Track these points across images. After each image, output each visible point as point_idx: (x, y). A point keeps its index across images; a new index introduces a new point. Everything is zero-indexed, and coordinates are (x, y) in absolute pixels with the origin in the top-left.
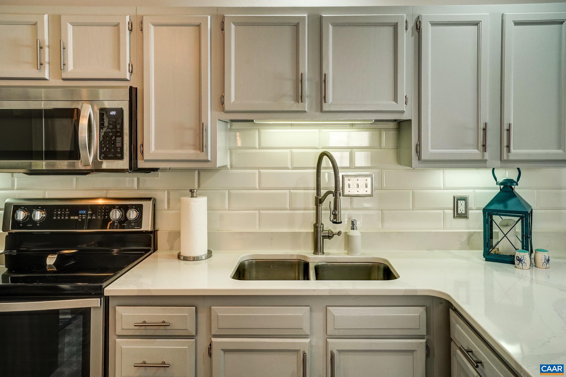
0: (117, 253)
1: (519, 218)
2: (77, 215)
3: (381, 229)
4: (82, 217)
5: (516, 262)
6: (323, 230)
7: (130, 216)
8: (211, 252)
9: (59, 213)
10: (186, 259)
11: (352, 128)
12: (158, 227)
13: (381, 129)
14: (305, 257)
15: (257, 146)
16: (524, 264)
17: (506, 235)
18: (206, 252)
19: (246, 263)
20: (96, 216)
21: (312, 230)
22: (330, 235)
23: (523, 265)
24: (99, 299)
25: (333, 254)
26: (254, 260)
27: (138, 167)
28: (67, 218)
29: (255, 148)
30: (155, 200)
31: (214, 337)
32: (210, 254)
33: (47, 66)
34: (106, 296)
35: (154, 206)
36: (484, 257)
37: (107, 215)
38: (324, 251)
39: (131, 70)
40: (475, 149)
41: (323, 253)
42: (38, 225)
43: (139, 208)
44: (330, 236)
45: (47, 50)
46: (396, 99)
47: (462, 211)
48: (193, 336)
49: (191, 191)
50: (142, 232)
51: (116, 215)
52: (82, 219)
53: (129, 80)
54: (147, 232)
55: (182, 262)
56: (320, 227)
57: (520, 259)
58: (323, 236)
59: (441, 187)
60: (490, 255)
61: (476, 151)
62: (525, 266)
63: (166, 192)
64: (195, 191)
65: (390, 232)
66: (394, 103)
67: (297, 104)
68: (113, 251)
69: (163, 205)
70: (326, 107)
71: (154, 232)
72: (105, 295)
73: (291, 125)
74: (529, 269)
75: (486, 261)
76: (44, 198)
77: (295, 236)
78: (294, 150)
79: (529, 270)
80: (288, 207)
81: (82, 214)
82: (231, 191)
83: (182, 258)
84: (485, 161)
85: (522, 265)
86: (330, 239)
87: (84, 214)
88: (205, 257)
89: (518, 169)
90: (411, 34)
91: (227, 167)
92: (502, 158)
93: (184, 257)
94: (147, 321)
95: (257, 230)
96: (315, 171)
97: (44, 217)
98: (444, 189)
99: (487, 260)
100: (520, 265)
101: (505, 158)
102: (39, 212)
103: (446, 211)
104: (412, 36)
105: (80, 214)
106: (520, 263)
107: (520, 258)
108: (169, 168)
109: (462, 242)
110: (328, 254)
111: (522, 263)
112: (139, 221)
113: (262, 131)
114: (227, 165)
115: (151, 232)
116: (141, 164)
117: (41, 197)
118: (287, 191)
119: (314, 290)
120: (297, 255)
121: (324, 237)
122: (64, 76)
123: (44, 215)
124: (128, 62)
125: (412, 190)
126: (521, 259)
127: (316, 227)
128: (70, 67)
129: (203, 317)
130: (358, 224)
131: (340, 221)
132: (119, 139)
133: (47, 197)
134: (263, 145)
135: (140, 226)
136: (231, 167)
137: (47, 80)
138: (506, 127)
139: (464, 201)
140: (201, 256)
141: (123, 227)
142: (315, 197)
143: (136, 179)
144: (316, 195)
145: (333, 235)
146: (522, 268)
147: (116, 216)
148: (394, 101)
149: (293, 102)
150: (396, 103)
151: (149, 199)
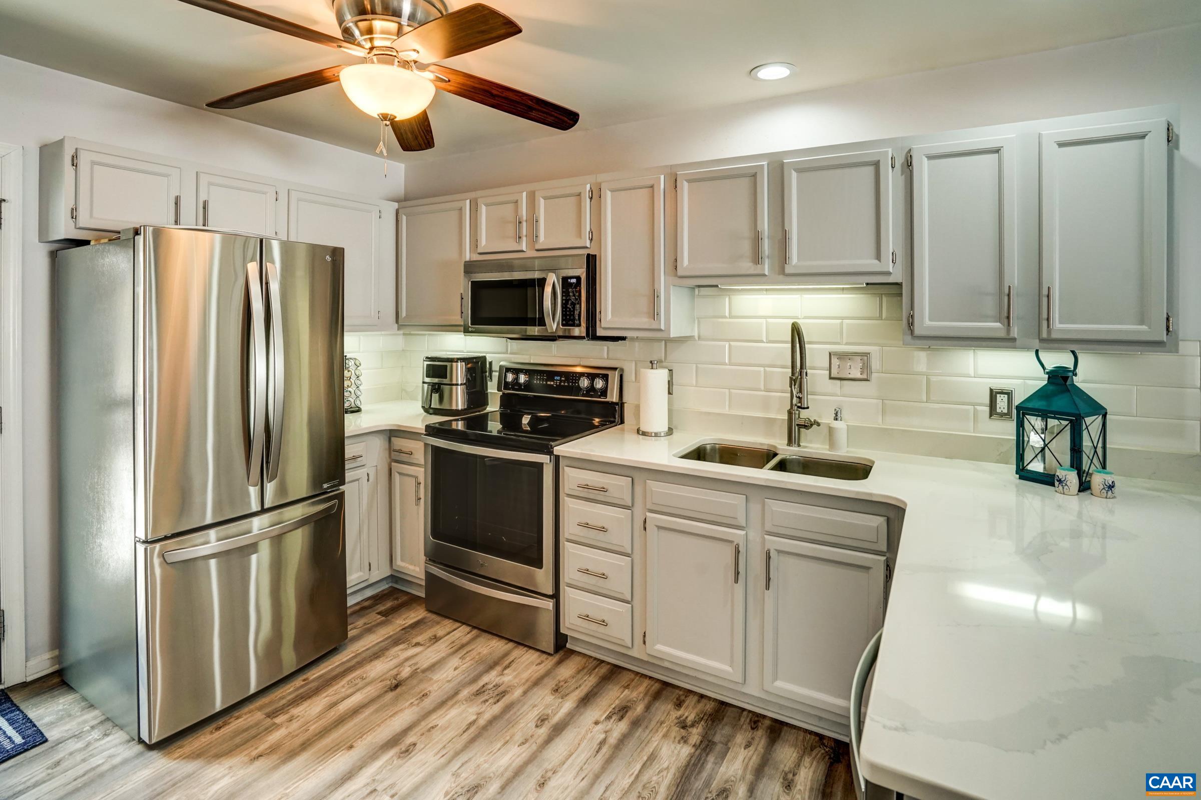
0: (598, 422)
1: (1068, 422)
2: (553, 380)
3: (881, 424)
4: (557, 382)
5: (1057, 483)
6: (799, 417)
7: (596, 385)
8: (672, 429)
9: (539, 377)
10: (644, 434)
11: (843, 294)
12: (625, 399)
13: (882, 294)
14: (775, 447)
15: (727, 314)
16: (1066, 487)
17: (1048, 446)
18: (666, 429)
19: (708, 447)
20: (568, 383)
21: (786, 417)
22: (806, 424)
23: (1065, 489)
24: (549, 456)
25: (811, 448)
26: (717, 445)
27: (597, 335)
28: (544, 383)
29: (725, 317)
30: (622, 370)
31: (649, 512)
32: (670, 431)
33: (524, 239)
34: (556, 455)
35: (621, 377)
36: (1016, 474)
37: (577, 383)
38: (801, 444)
39: (590, 237)
40: (997, 322)
41: (799, 446)
42: (523, 387)
43: (605, 377)
44: (807, 426)
45: (524, 224)
46: (878, 257)
47: (1002, 409)
48: (629, 507)
49: (651, 362)
50: (607, 402)
51: (585, 383)
52: (556, 385)
53: (589, 247)
54: (613, 403)
55: (641, 437)
56: (795, 414)
57: (1060, 480)
58: (798, 425)
59: (969, 374)
60: (1024, 471)
61: (998, 325)
62: (1068, 490)
63: (633, 364)
64: (655, 362)
65: (892, 429)
66: (877, 262)
67: (755, 266)
68: (594, 420)
69: (629, 377)
70: (788, 270)
71: (621, 404)
72: (555, 453)
73: (766, 290)
74: (1078, 494)
75: (1019, 479)
76: (530, 362)
77: (770, 422)
78: (770, 320)
79: (1076, 496)
80: (762, 388)
81: (557, 380)
82: (698, 365)
83: (641, 433)
84: (1014, 340)
85: (1063, 488)
86: (808, 429)
87: (558, 380)
88: (664, 434)
89: (1073, 352)
90: (900, 173)
91: (695, 339)
92: (1041, 335)
93: (643, 432)
94: (589, 484)
95: (726, 411)
96: (790, 345)
97: (527, 381)
98: (974, 377)
99: (1021, 478)
100: (1061, 487)
101: (1044, 335)
102: (523, 375)
103: (978, 408)
104: (902, 175)
105: (556, 380)
106: (1060, 485)
107: (1060, 478)
108: (637, 337)
109: (1002, 452)
110: (805, 447)
111: (1062, 485)
112: (604, 392)
113: (733, 297)
114: (693, 336)
115: (617, 404)
116: (600, 332)
117: (527, 361)
118: (762, 369)
119: (749, 477)
120: (768, 444)
121: (800, 426)
122: (537, 247)
123: (527, 379)
124: (588, 229)
125: (926, 376)
126: (1062, 480)
127: (790, 413)
128: (542, 238)
129: (638, 489)
130: (845, 414)
131: (806, 406)
132: (578, 306)
133: (532, 362)
134: (733, 314)
135: (606, 396)
136: (699, 338)
137: (524, 251)
138: (1045, 292)
139: (1006, 396)
140: (660, 433)
141: (591, 396)
142: (790, 377)
143: (606, 348)
144: (790, 375)
145: (812, 425)
146: (1062, 492)
147: (584, 385)
148: (877, 259)
149: (751, 264)
150: (878, 262)
151: (615, 369)
